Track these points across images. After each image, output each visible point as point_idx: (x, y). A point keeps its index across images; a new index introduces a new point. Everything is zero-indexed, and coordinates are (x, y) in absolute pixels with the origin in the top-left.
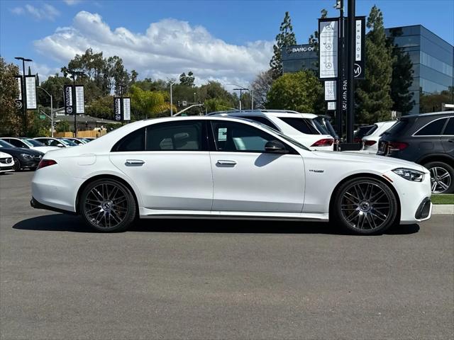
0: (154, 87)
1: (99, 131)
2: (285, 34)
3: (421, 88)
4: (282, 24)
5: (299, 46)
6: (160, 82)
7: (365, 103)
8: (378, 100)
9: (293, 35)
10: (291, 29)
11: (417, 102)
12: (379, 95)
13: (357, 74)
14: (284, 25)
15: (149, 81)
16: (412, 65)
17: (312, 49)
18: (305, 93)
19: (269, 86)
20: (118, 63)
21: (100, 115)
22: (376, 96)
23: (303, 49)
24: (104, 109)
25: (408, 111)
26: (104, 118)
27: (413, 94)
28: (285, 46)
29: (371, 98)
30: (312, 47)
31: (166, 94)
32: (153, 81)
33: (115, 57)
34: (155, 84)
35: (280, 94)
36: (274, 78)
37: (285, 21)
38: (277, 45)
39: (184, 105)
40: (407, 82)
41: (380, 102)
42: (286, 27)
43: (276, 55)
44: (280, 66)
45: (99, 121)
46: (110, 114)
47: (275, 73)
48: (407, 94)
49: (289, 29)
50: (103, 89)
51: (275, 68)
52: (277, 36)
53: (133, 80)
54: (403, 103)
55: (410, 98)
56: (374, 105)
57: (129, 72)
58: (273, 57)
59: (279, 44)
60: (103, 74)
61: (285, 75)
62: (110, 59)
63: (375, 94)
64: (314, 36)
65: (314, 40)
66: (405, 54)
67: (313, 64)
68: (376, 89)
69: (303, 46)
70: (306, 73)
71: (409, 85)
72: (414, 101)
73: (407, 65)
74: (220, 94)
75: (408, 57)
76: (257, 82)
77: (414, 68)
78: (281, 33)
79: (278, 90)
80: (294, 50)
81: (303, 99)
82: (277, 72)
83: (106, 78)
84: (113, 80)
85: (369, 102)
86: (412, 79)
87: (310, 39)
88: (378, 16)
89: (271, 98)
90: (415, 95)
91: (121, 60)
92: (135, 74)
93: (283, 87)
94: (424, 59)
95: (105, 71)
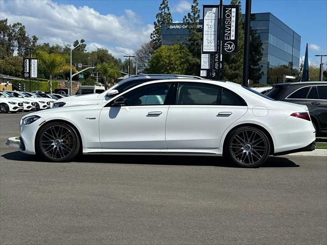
0: (52, 50)
1: (6, 85)
2: (163, 14)
3: (269, 63)
4: (161, 5)
5: (175, 24)
6: (58, 47)
7: (226, 72)
8: (236, 70)
9: (169, 14)
10: (168, 10)
11: (265, 73)
12: (237, 66)
13: (232, 50)
14: (163, 6)
15: (47, 45)
16: (262, 44)
17: (186, 27)
18: (178, 62)
19: (150, 55)
20: (22, 29)
21: (6, 72)
22: (235, 67)
23: (178, 27)
24: (8, 68)
25: (258, 79)
26: (9, 75)
27: (262, 66)
28: (163, 23)
29: (231, 68)
30: (186, 25)
31: (67, 56)
32: (51, 46)
33: (18, 24)
34: (53, 48)
35: (159, 62)
36: (155, 48)
37: (164, 3)
38: (157, 22)
39: (79, 67)
40: (258, 57)
41: (237, 71)
42: (164, 8)
43: (156, 29)
44: (159, 40)
45: (5, 77)
46: (14, 72)
47: (155, 45)
48: (257, 67)
49: (166, 9)
50: (7, 50)
51: (155, 40)
52: (157, 15)
53: (34, 43)
54: (255, 73)
55: (259, 70)
56: (233, 74)
57: (31, 37)
58: (154, 32)
59: (158, 21)
60: (8, 38)
61: (163, 47)
62: (14, 26)
63: (234, 65)
64: (187, 17)
65: (187, 20)
66: (257, 35)
67: (186, 39)
68: (234, 61)
69: (179, 24)
70: (181, 46)
71: (260, 59)
72: (263, 72)
73: (258, 44)
74: (108, 59)
75: (259, 37)
76: (141, 51)
77: (263, 47)
78: (160, 12)
79: (158, 58)
80: (171, 27)
81: (176, 66)
82: (156, 43)
83: (10, 41)
84: (16, 43)
85: (229, 72)
86: (262, 54)
87: (184, 19)
88: (237, 4)
89: (152, 65)
90: (263, 68)
91: (24, 26)
92: (35, 39)
93: (161, 57)
94: (272, 40)
95: (10, 35)
